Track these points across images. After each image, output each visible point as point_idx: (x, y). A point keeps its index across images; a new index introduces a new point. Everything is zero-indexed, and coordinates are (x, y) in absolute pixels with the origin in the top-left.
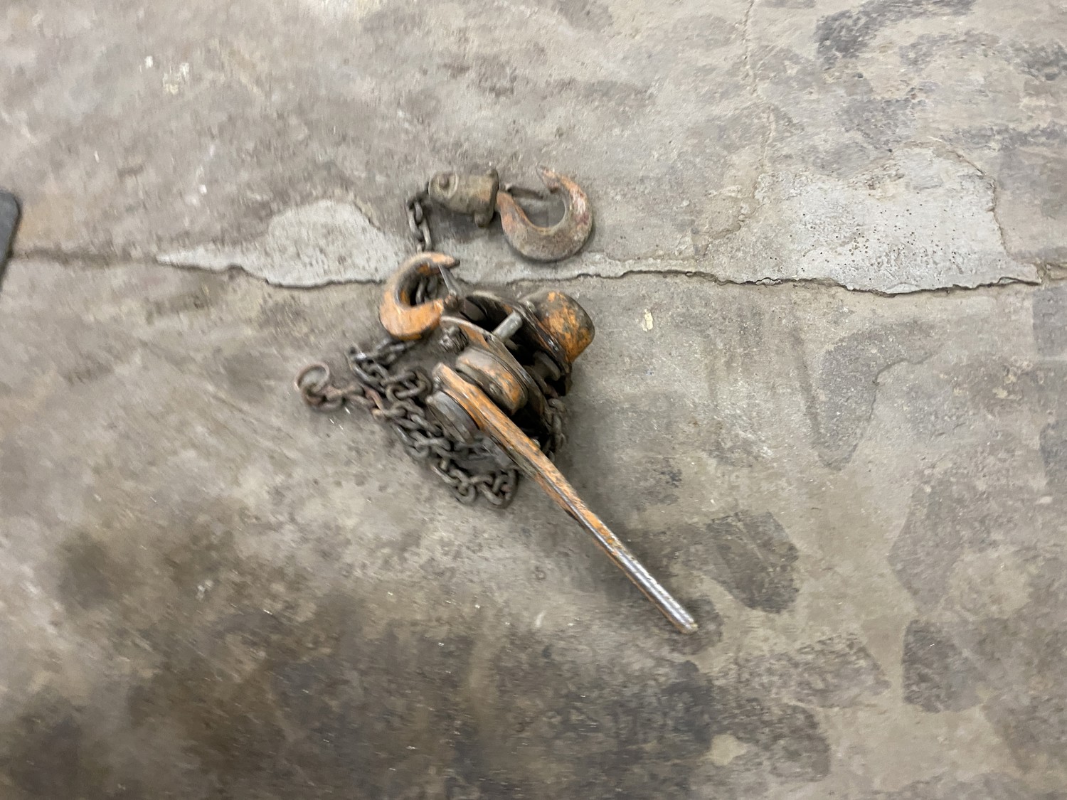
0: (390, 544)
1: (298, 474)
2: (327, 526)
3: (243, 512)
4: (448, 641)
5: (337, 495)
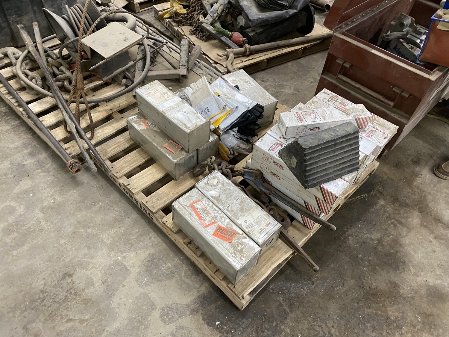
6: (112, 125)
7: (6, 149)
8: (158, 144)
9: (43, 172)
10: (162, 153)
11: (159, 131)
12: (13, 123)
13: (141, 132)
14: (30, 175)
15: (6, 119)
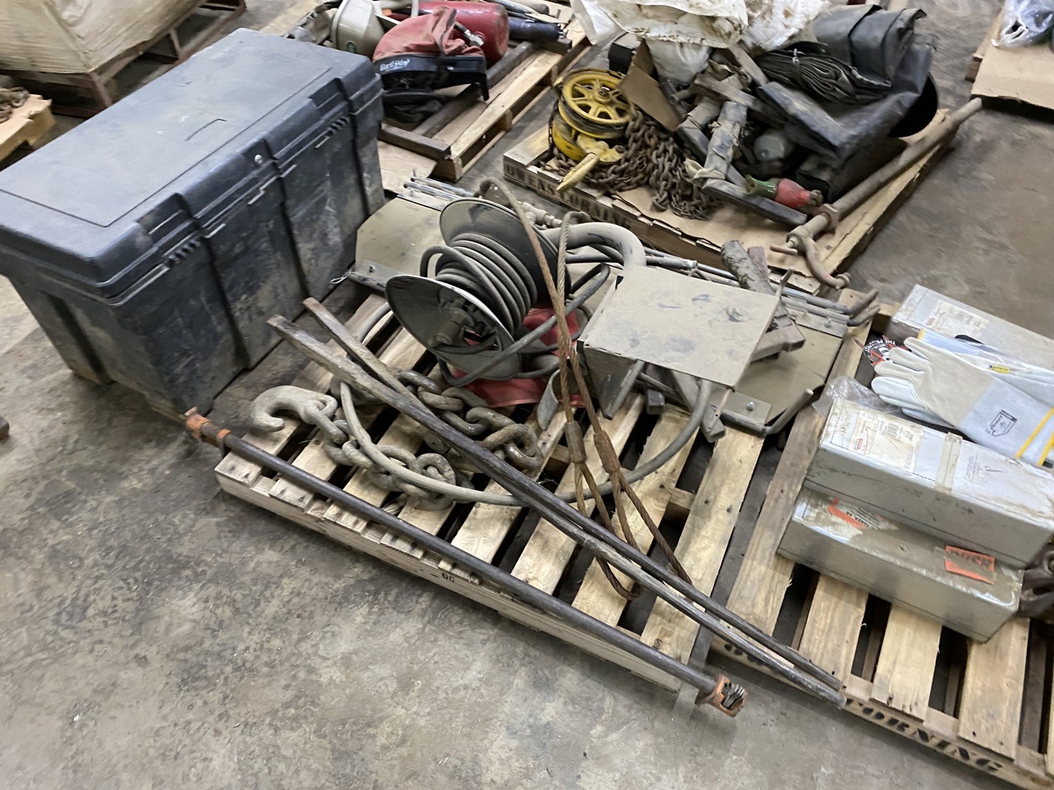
6: (703, 533)
7: (462, 693)
8: (930, 570)
9: (610, 729)
10: (959, 592)
11: (893, 527)
12: (418, 606)
13: (857, 547)
14: (586, 751)
15: (390, 598)
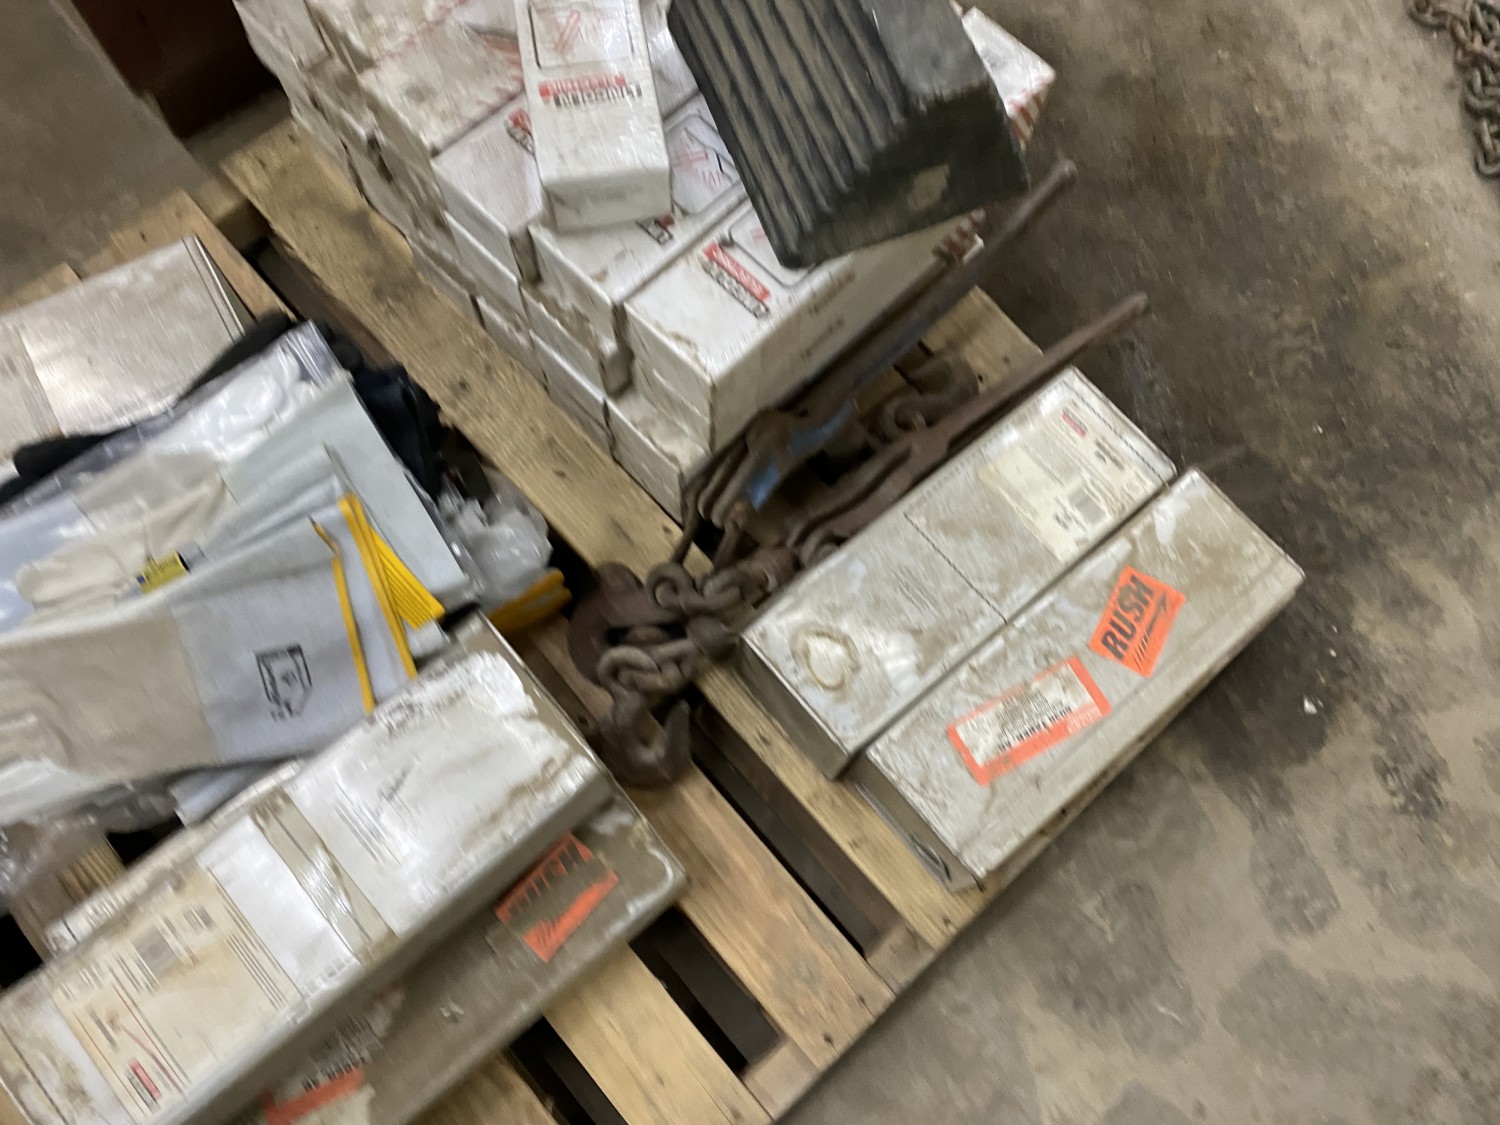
0: (1392, 149)
1: (1357, 46)
2: (1351, 96)
3: (1292, 35)
4: (1383, 245)
5: (1377, 84)
